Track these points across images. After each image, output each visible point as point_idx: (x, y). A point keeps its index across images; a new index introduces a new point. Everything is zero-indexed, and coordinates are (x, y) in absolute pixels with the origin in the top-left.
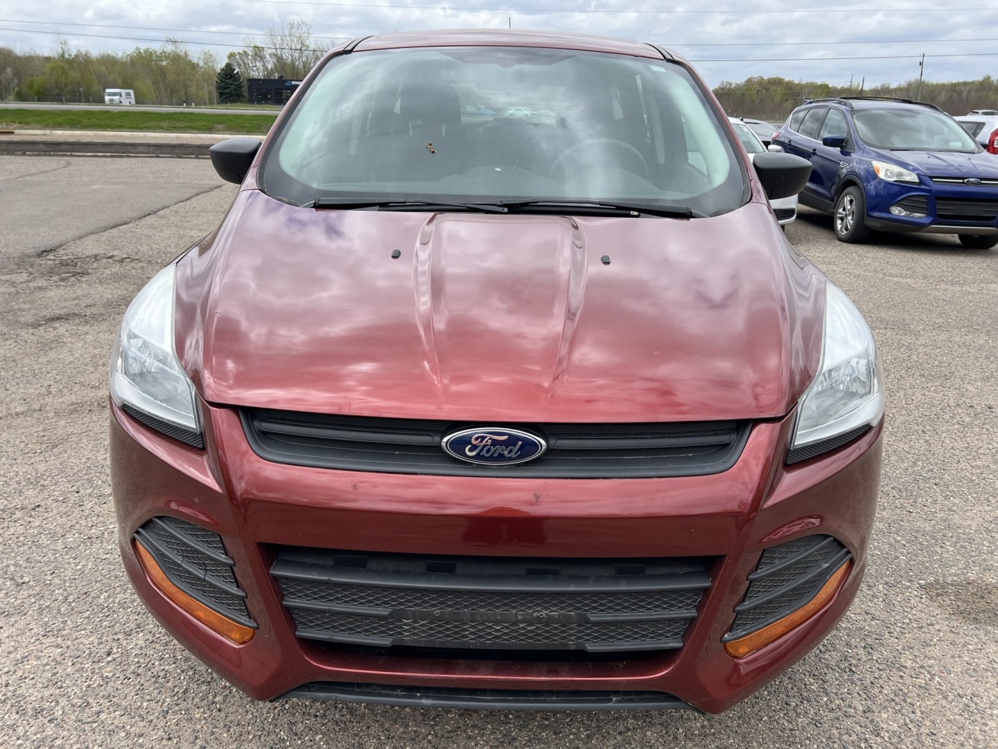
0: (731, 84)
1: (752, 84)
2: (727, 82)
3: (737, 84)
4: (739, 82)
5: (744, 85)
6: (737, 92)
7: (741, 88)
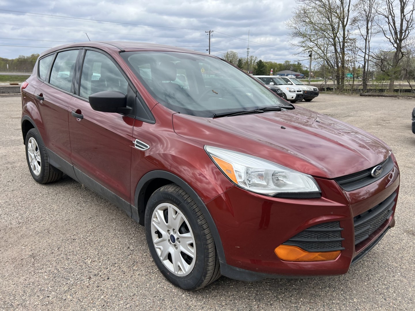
0: (24, 57)
1: (35, 57)
2: (22, 56)
3: (27, 57)
4: (28, 56)
5: (31, 57)
6: (28, 60)
7: (30, 59)
